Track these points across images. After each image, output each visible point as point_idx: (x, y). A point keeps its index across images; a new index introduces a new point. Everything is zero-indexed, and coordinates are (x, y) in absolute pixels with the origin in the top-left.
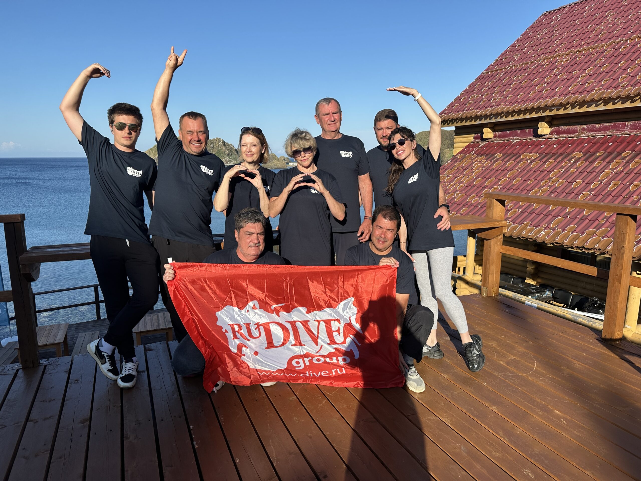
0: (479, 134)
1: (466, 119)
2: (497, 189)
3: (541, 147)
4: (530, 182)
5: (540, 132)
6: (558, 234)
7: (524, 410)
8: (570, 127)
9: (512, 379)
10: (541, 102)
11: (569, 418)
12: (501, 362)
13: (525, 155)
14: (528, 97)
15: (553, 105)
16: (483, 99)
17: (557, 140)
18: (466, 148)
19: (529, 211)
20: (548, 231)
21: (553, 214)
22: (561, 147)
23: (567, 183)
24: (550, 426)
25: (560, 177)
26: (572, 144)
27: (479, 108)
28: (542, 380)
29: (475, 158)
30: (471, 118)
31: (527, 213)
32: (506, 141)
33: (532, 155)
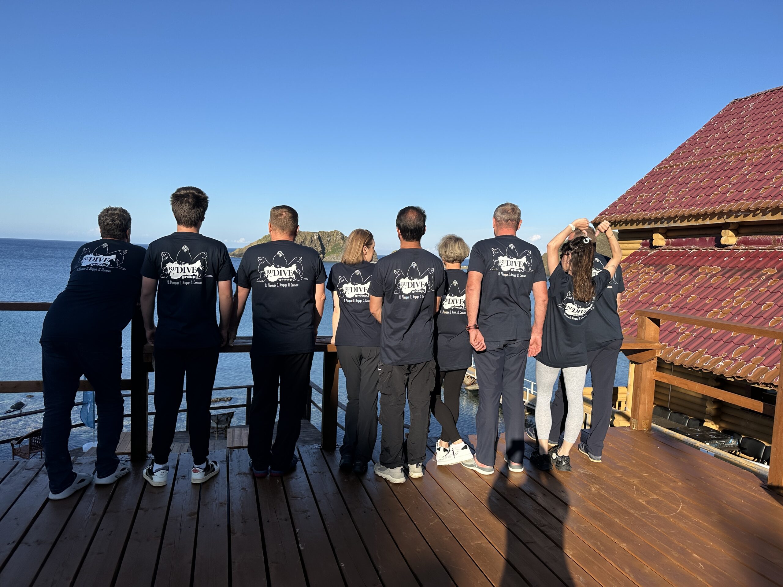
0: (648, 241)
1: (632, 222)
2: (667, 307)
3: (725, 259)
4: (708, 301)
5: (723, 241)
6: (740, 366)
7: (658, 550)
8: (762, 236)
9: (649, 519)
10: (724, 205)
11: (709, 563)
12: (641, 501)
13: (704, 269)
14: (708, 199)
15: (739, 211)
16: (653, 199)
17: (746, 252)
18: (631, 255)
19: (705, 336)
20: (728, 362)
21: (735, 341)
22: (750, 261)
23: (755, 304)
24: (685, 569)
25: (747, 296)
26: (764, 258)
27: (648, 210)
28: (685, 523)
29: (642, 268)
30: (638, 222)
31: (702, 339)
32: (681, 250)
33: (712, 269)
